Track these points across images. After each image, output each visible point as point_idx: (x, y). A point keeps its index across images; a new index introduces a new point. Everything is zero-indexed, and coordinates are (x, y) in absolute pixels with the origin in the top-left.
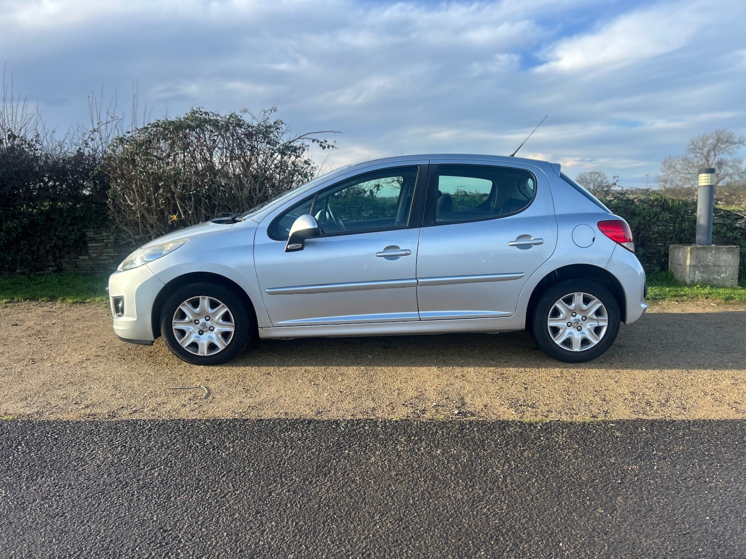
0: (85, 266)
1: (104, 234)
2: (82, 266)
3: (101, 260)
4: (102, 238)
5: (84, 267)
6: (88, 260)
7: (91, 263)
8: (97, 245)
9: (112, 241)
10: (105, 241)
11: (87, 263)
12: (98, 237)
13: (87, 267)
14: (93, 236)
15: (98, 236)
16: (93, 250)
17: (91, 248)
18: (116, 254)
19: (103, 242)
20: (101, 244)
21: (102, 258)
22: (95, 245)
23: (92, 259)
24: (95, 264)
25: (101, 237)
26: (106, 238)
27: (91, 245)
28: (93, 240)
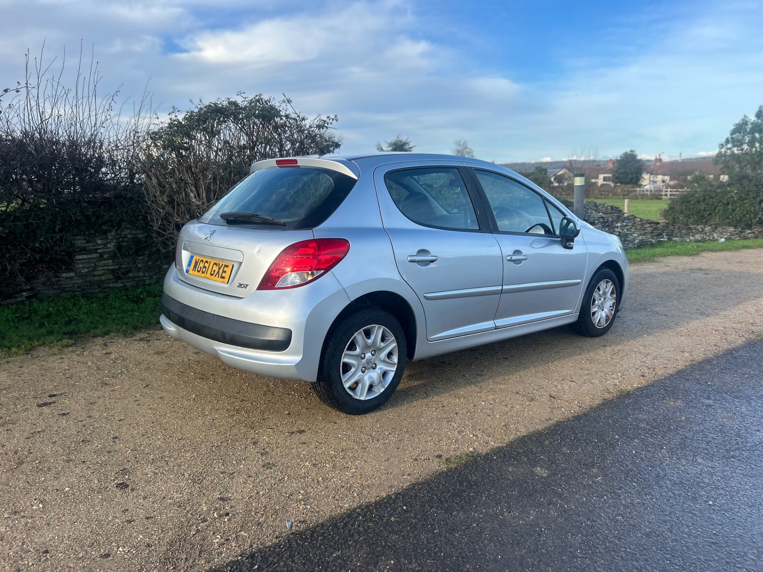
0: (71, 285)
1: (99, 242)
2: (67, 286)
3: (94, 276)
4: (96, 247)
5: (70, 287)
6: (75, 278)
7: (80, 281)
8: (89, 256)
9: (111, 250)
10: (99, 251)
11: (73, 282)
12: (90, 246)
13: (74, 286)
14: (83, 245)
15: (91, 244)
16: (82, 263)
17: (77, 261)
18: (117, 267)
19: (96, 252)
20: (94, 255)
21: (96, 273)
22: (85, 257)
23: (81, 276)
24: (86, 282)
25: (93, 246)
26: (101, 247)
27: (80, 257)
28: (84, 250)
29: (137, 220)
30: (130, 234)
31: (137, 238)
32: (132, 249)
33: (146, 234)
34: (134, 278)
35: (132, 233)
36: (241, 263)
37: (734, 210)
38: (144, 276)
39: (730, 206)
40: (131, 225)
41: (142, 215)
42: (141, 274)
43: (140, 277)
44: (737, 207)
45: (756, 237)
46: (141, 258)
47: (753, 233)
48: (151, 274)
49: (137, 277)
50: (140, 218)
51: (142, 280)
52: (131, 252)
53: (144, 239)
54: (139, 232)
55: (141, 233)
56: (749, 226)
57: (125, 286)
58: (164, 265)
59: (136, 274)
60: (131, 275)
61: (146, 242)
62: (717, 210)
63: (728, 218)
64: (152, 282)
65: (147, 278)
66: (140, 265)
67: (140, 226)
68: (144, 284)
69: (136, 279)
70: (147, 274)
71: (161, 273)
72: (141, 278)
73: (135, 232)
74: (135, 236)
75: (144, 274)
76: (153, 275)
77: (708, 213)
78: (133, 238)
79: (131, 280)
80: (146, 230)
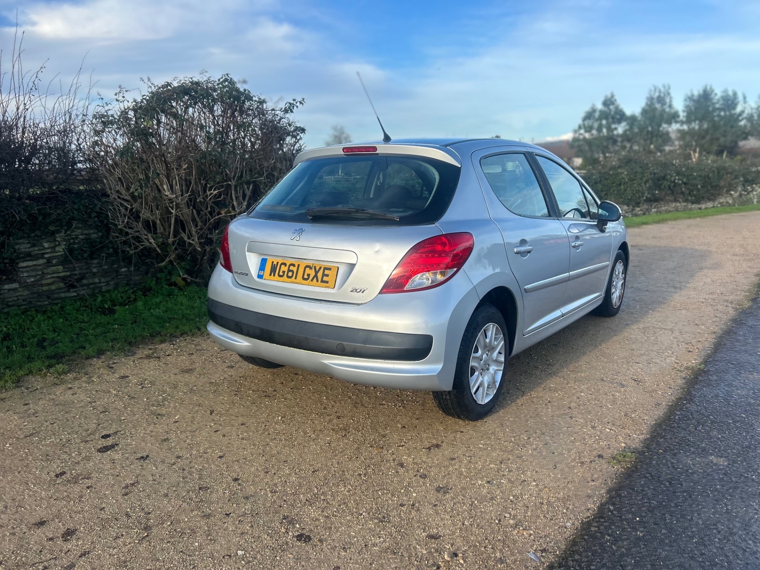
0: (15, 299)
1: (46, 245)
2: (10, 300)
3: (42, 285)
4: (43, 252)
5: (14, 301)
6: (19, 289)
7: (26, 293)
8: (35, 263)
9: (60, 254)
10: (46, 256)
11: (18, 294)
12: (35, 250)
13: (18, 299)
14: (27, 250)
15: (37, 249)
16: (27, 271)
17: (21, 269)
18: (68, 273)
19: (43, 258)
20: (41, 261)
21: (44, 282)
22: (30, 263)
23: (26, 286)
24: (32, 293)
25: (39, 250)
26: (49, 250)
27: (25, 264)
28: (29, 256)
29: (90, 217)
30: (82, 234)
31: (90, 239)
32: (85, 252)
33: (100, 234)
34: (88, 285)
35: (84, 233)
36: (352, 266)
37: (625, 190)
38: (100, 282)
39: (622, 187)
40: (82, 224)
41: (96, 212)
42: (97, 280)
43: (95, 283)
44: (628, 187)
45: (644, 214)
46: (96, 261)
47: (641, 210)
48: (108, 279)
49: (91, 284)
50: (94, 215)
51: (98, 287)
52: (85, 255)
53: (98, 240)
54: (91, 231)
55: (94, 233)
56: (638, 204)
57: (78, 294)
58: (121, 268)
59: (91, 281)
60: (85, 281)
61: (101, 243)
62: (612, 191)
63: (622, 197)
64: (110, 288)
65: (103, 284)
66: (95, 270)
67: (94, 225)
68: (100, 292)
69: (91, 286)
70: (103, 280)
71: (119, 277)
72: (97, 285)
73: (87, 232)
74: (88, 237)
75: (99, 280)
76: (110, 281)
77: (604, 193)
78: (86, 239)
79: (86, 288)
80: (100, 229)
